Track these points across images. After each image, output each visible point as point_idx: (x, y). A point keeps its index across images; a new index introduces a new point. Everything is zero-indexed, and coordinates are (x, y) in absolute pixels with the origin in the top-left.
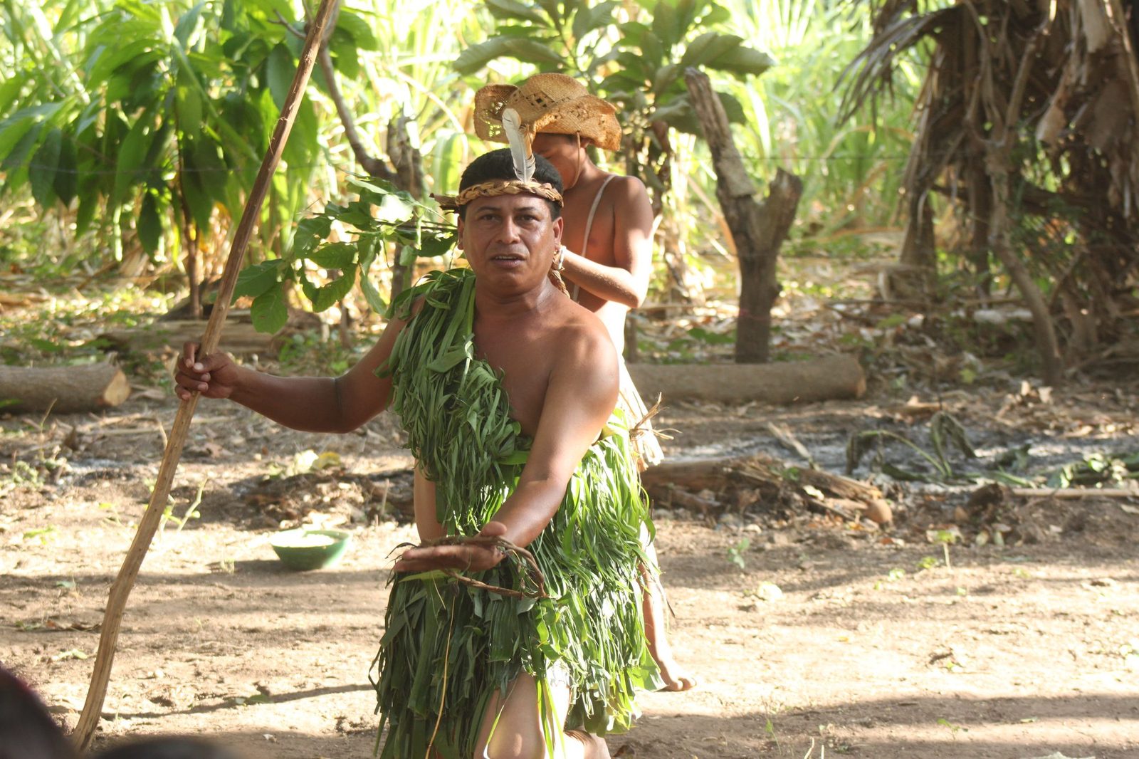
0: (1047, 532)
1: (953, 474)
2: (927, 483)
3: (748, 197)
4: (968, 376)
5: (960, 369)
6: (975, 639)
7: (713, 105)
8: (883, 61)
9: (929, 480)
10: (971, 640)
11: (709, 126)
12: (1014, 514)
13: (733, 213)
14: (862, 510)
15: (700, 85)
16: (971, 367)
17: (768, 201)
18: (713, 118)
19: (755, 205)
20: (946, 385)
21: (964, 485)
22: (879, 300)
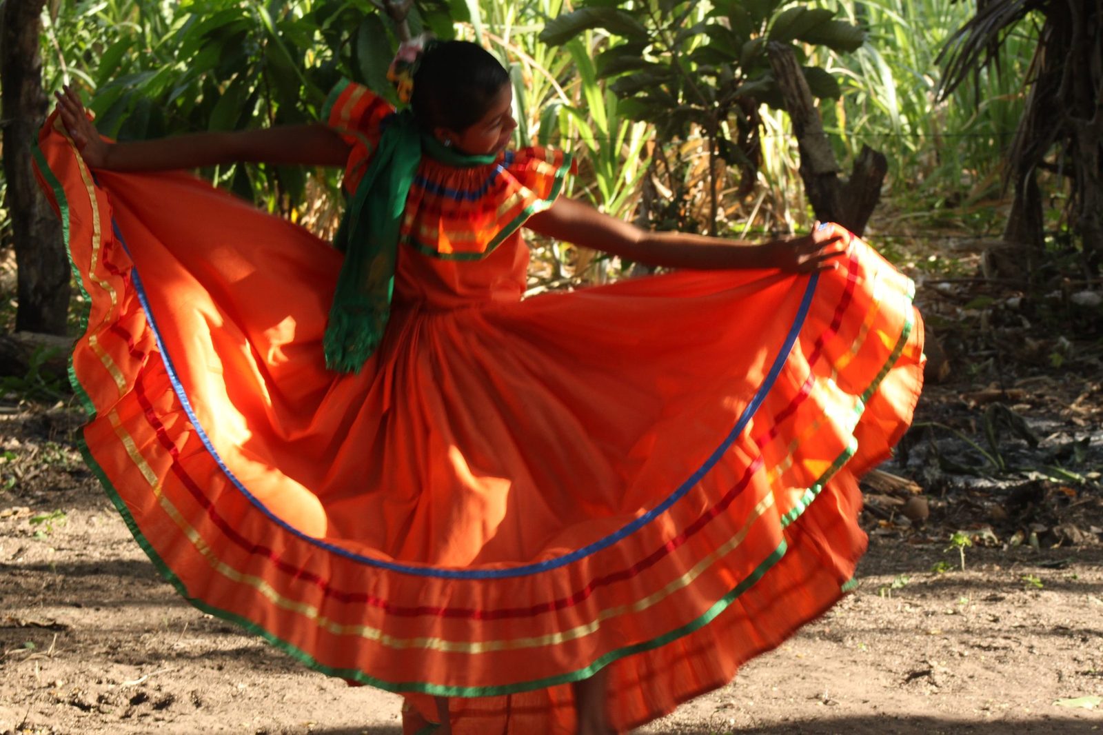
0: (1086, 534)
1: (1007, 466)
2: (978, 477)
3: (832, 174)
4: (1056, 360)
5: (1051, 352)
6: (961, 655)
7: (797, 80)
8: (988, 32)
9: (981, 473)
10: (957, 656)
11: (791, 100)
12: (1053, 513)
13: (815, 191)
14: (899, 506)
15: (784, 60)
16: (1062, 351)
17: (854, 178)
18: (796, 93)
19: (839, 182)
20: (1036, 369)
21: (1014, 480)
22: (980, 279)
